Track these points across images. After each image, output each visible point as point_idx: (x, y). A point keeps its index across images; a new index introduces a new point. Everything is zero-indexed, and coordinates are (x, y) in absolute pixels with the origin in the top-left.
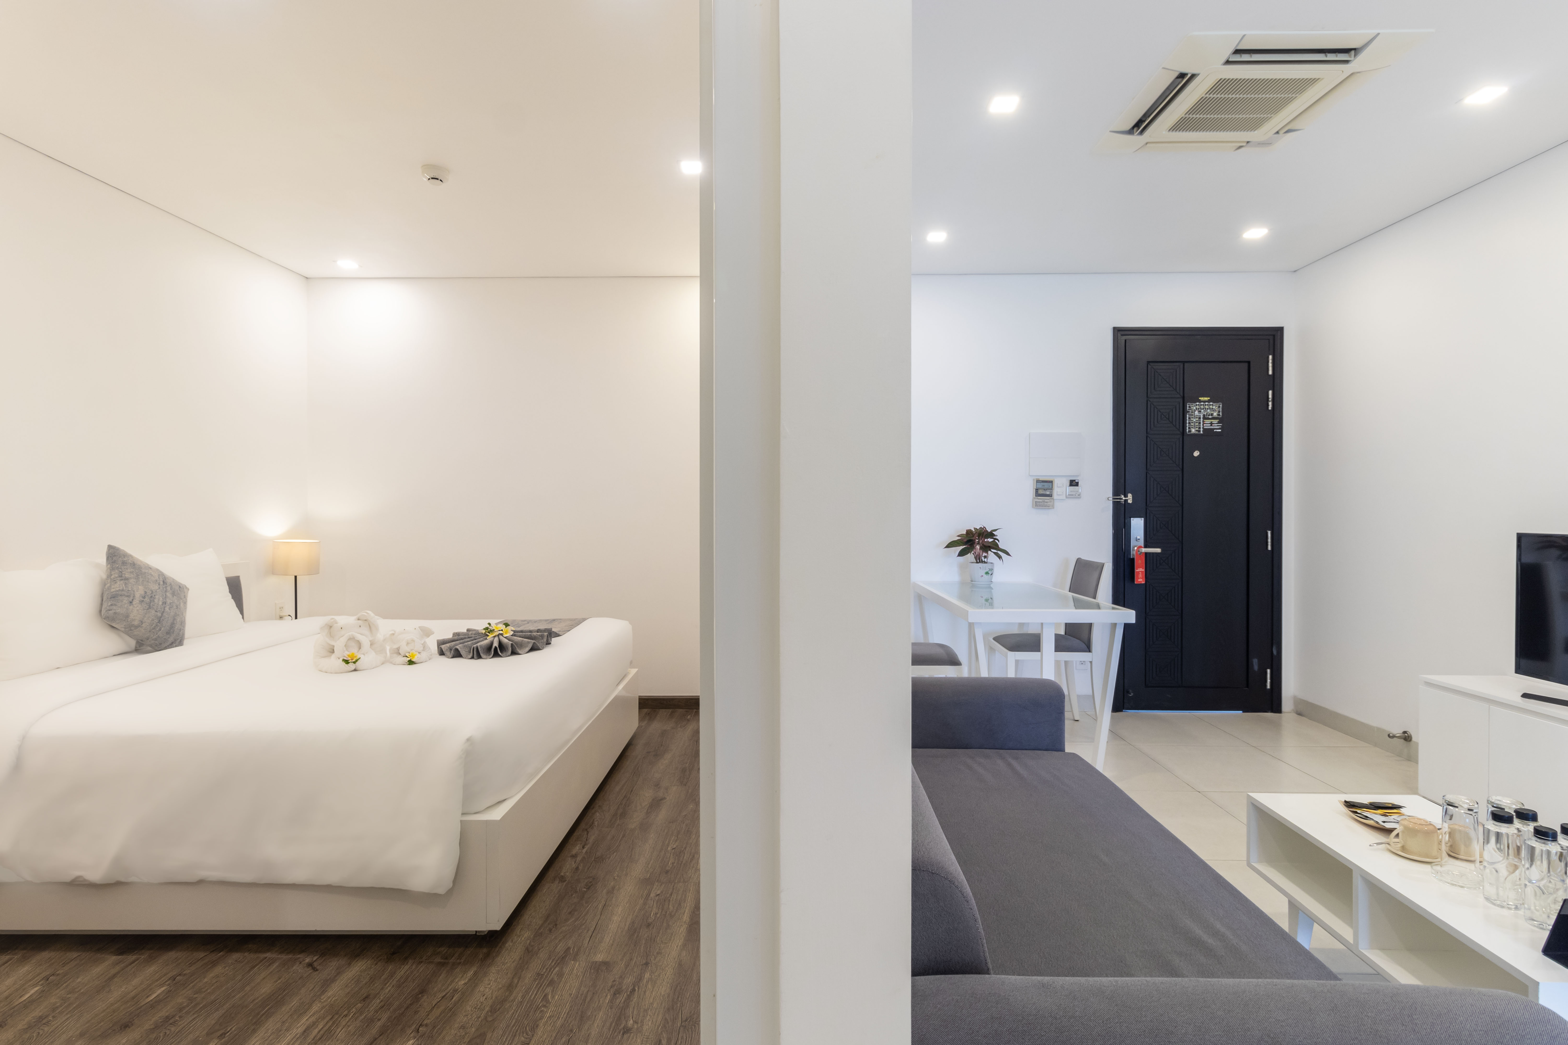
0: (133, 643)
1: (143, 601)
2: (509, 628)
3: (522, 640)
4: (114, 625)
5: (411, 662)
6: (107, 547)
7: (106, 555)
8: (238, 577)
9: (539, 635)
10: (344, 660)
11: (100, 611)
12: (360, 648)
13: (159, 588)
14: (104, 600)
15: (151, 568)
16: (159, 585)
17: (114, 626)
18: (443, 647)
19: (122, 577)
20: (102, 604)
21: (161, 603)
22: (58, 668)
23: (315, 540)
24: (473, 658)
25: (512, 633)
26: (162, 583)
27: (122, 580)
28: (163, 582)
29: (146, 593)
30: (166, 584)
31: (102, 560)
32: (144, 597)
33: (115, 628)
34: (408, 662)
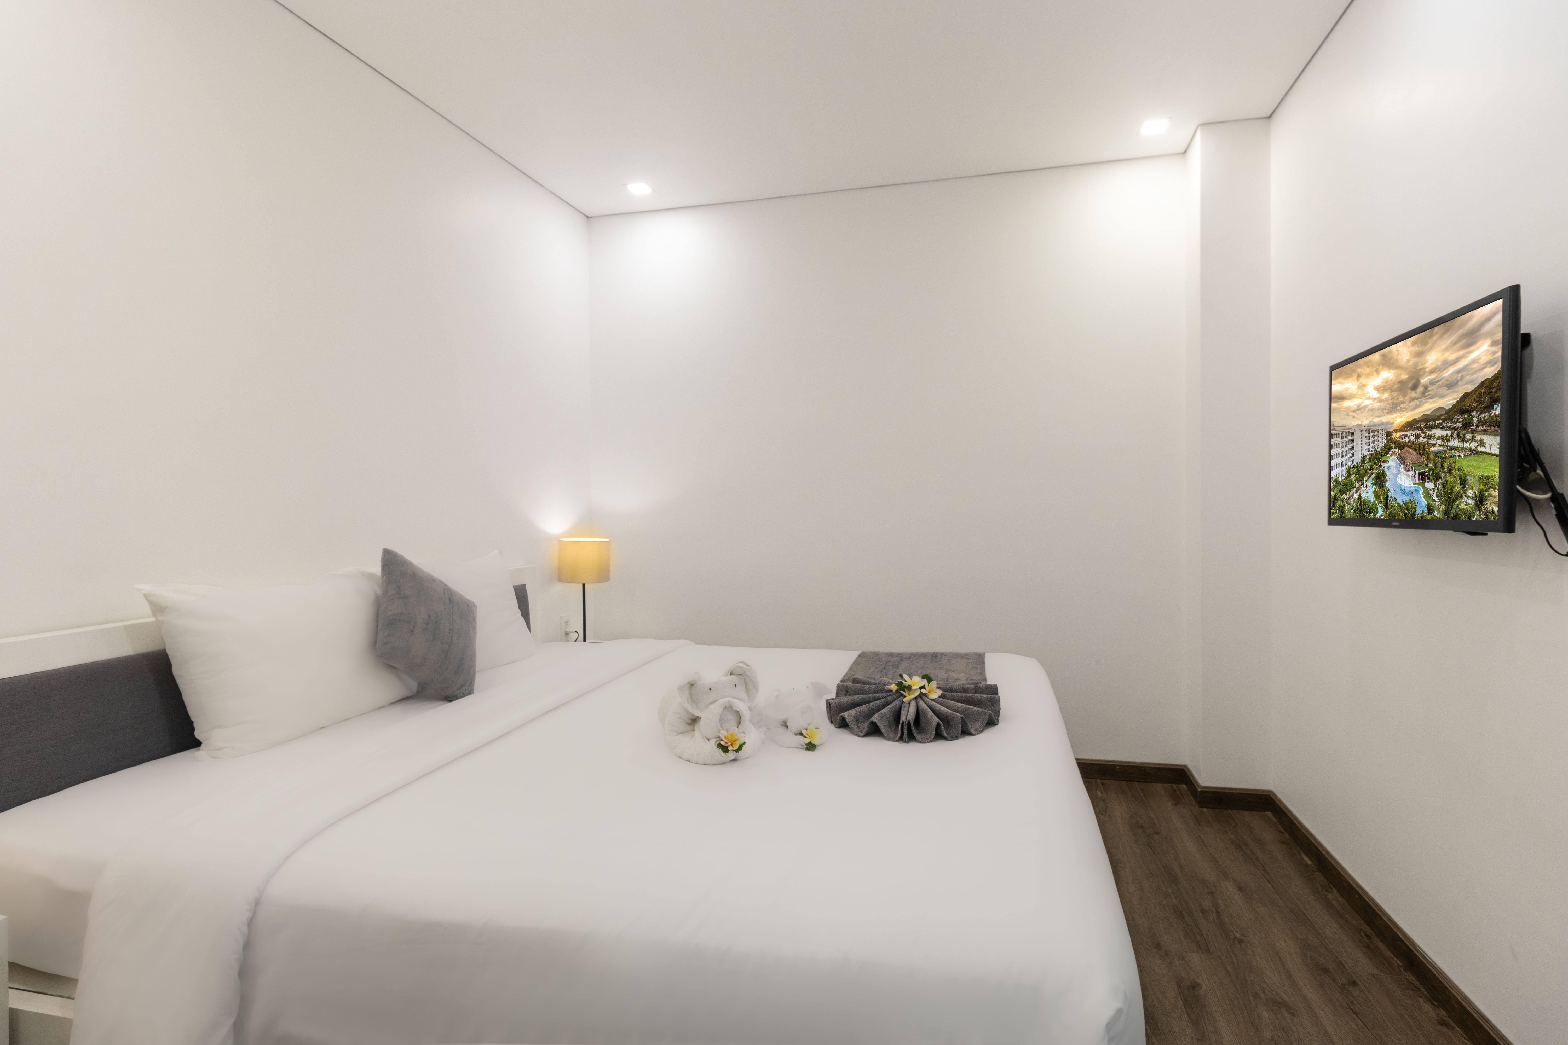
0: (414, 686)
1: (426, 628)
2: (934, 684)
3: (967, 709)
4: (392, 663)
5: (811, 747)
6: (381, 551)
7: (382, 563)
8: (524, 585)
9: (987, 699)
10: (720, 746)
11: (375, 643)
12: (739, 723)
13: (445, 609)
14: (379, 627)
15: (434, 581)
16: (445, 604)
17: (393, 665)
18: (846, 715)
19: (400, 594)
20: (376, 632)
21: (447, 631)
22: (323, 727)
23: (604, 538)
24: (901, 739)
25: (940, 692)
26: (447, 601)
27: (401, 598)
28: (449, 599)
29: (429, 616)
30: (453, 603)
31: (376, 569)
32: (427, 624)
33: (394, 667)
34: (806, 744)
